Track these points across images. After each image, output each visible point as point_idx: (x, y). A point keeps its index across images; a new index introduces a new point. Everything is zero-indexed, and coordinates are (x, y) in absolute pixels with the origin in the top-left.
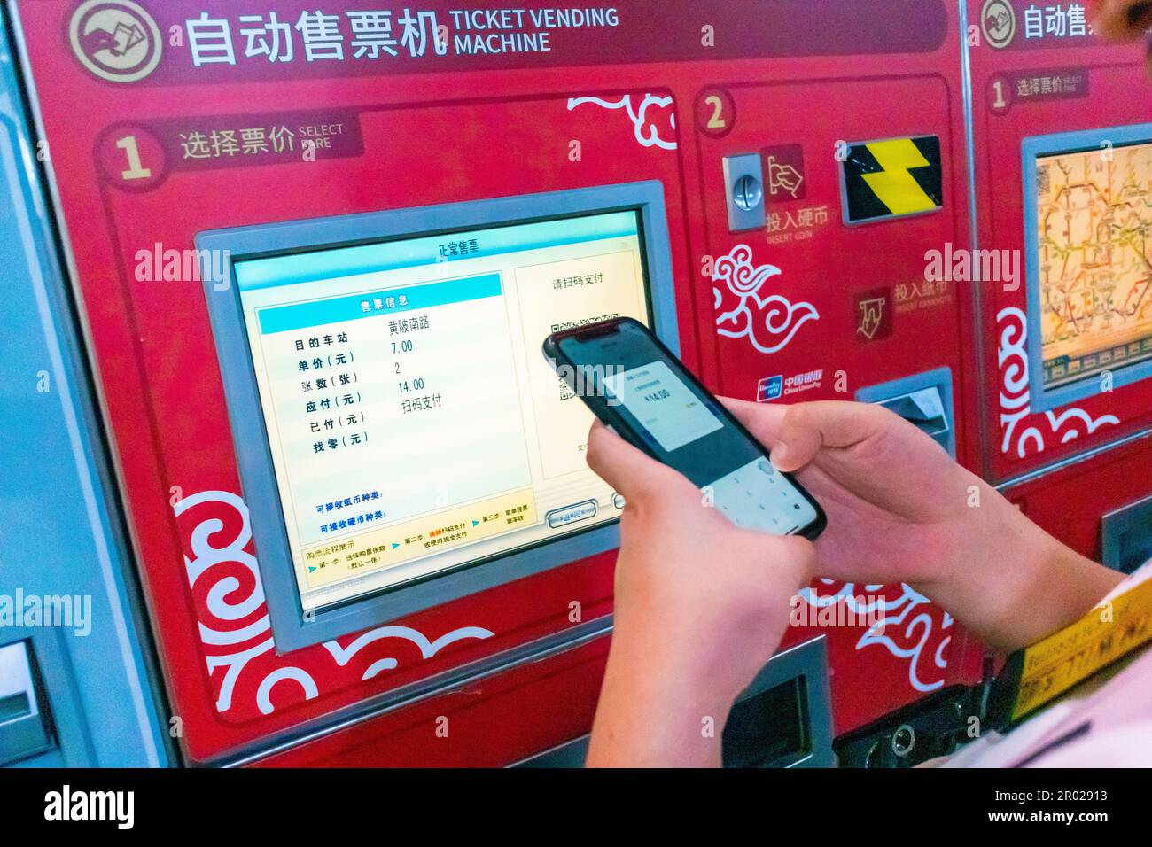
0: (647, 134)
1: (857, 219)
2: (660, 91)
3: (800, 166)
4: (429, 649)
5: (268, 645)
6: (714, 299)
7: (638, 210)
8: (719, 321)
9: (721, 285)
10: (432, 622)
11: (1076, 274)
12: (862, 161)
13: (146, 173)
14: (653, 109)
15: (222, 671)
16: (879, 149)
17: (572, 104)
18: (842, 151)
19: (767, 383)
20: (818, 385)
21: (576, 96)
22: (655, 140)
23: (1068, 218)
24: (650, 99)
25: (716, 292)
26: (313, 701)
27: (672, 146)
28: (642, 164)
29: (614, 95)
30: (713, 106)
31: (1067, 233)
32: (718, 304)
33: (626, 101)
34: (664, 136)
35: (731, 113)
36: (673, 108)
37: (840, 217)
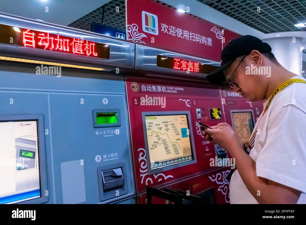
0: (187, 105)
1: (212, 119)
2: (189, 99)
3: (204, 111)
4: (166, 178)
5: (147, 174)
6: (196, 128)
7: (187, 115)
8: (197, 132)
9: (197, 126)
10: (166, 173)
11: (239, 131)
12: (212, 111)
13: (137, 104)
14: (188, 101)
15: (142, 177)
16: (214, 109)
17: (179, 100)
18: (209, 109)
19: (203, 142)
20: (209, 143)
21: (180, 99)
22: (188, 106)
23: (237, 122)
24: (188, 100)
25: (196, 127)
26: (152, 184)
27: (190, 106)
28: (187, 109)
29: (184, 99)
30: (194, 102)
31: (237, 125)
32: (197, 129)
33: (185, 100)
34: (189, 105)
35: (196, 103)
36: (190, 101)
37: (210, 118)
